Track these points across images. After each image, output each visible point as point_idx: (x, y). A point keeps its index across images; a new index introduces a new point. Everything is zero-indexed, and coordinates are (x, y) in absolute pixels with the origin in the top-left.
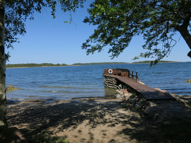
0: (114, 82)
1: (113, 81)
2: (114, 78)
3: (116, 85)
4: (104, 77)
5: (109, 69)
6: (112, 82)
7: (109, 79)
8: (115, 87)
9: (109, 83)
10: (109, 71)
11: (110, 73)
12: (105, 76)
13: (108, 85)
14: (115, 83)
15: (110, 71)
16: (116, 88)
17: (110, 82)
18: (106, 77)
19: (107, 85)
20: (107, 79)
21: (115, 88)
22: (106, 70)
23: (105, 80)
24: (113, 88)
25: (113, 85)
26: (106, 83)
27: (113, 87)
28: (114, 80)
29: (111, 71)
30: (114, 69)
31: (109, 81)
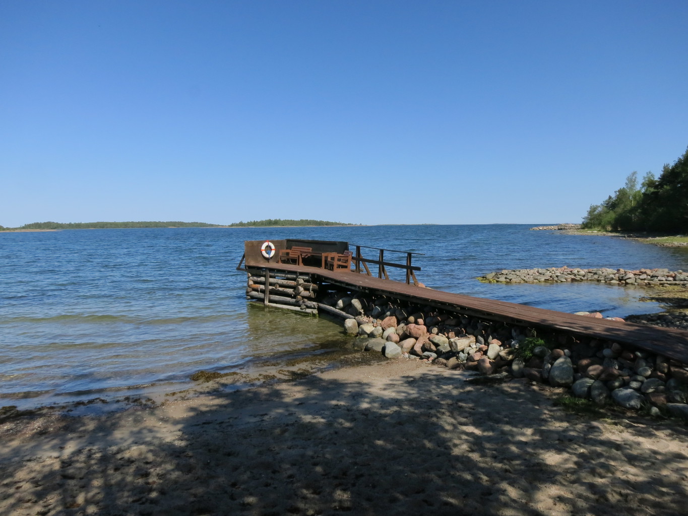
0: (301, 289)
1: (300, 285)
2: (302, 274)
3: (309, 299)
4: (246, 270)
5: (262, 243)
6: (290, 291)
7: (271, 280)
8: (308, 307)
9: (273, 292)
10: (263, 247)
11: (267, 256)
12: (250, 268)
13: (270, 301)
14: (306, 293)
15: (268, 248)
16: (315, 311)
17: (281, 289)
18: (255, 271)
19: (267, 302)
20: (263, 279)
21: (309, 311)
22: (252, 243)
23: (251, 283)
24: (296, 312)
25: (297, 302)
26: (254, 293)
27: (298, 308)
28: (301, 281)
29: (270, 247)
30: (278, 242)
31: (271, 284)
